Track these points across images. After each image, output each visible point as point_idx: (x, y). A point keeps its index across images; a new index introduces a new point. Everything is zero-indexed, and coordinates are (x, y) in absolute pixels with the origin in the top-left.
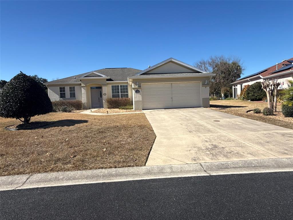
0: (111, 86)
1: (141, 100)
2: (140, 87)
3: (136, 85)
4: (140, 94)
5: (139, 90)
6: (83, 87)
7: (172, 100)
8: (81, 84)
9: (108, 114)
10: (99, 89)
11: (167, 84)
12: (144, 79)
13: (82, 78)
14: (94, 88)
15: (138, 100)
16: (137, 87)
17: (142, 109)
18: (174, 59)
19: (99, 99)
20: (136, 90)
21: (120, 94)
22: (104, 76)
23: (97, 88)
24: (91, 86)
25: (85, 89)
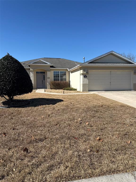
0: (53, 71)
1: (88, 83)
2: (87, 73)
3: (85, 72)
4: (87, 79)
5: (86, 75)
6: (31, 71)
7: (111, 84)
8: (29, 69)
9: (64, 94)
10: (43, 74)
11: (107, 72)
12: (90, 67)
13: (31, 64)
14: (39, 73)
15: (85, 83)
16: (85, 73)
17: (88, 91)
18: (114, 52)
19: (42, 81)
20: (84, 75)
21: (60, 78)
22: (49, 63)
23: (41, 73)
24: (37, 71)
25: (33, 73)
